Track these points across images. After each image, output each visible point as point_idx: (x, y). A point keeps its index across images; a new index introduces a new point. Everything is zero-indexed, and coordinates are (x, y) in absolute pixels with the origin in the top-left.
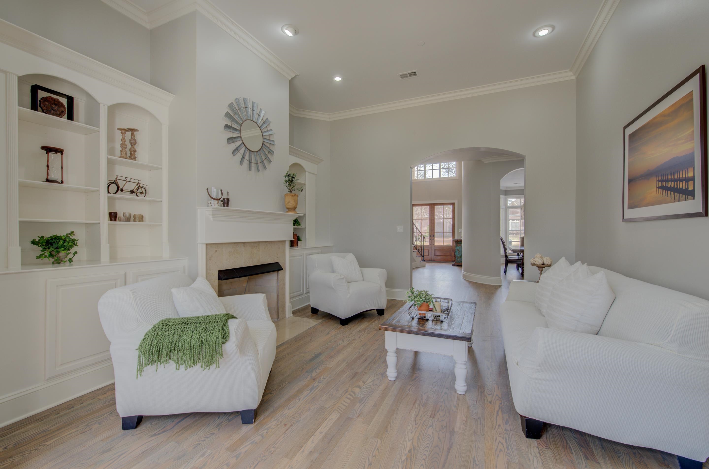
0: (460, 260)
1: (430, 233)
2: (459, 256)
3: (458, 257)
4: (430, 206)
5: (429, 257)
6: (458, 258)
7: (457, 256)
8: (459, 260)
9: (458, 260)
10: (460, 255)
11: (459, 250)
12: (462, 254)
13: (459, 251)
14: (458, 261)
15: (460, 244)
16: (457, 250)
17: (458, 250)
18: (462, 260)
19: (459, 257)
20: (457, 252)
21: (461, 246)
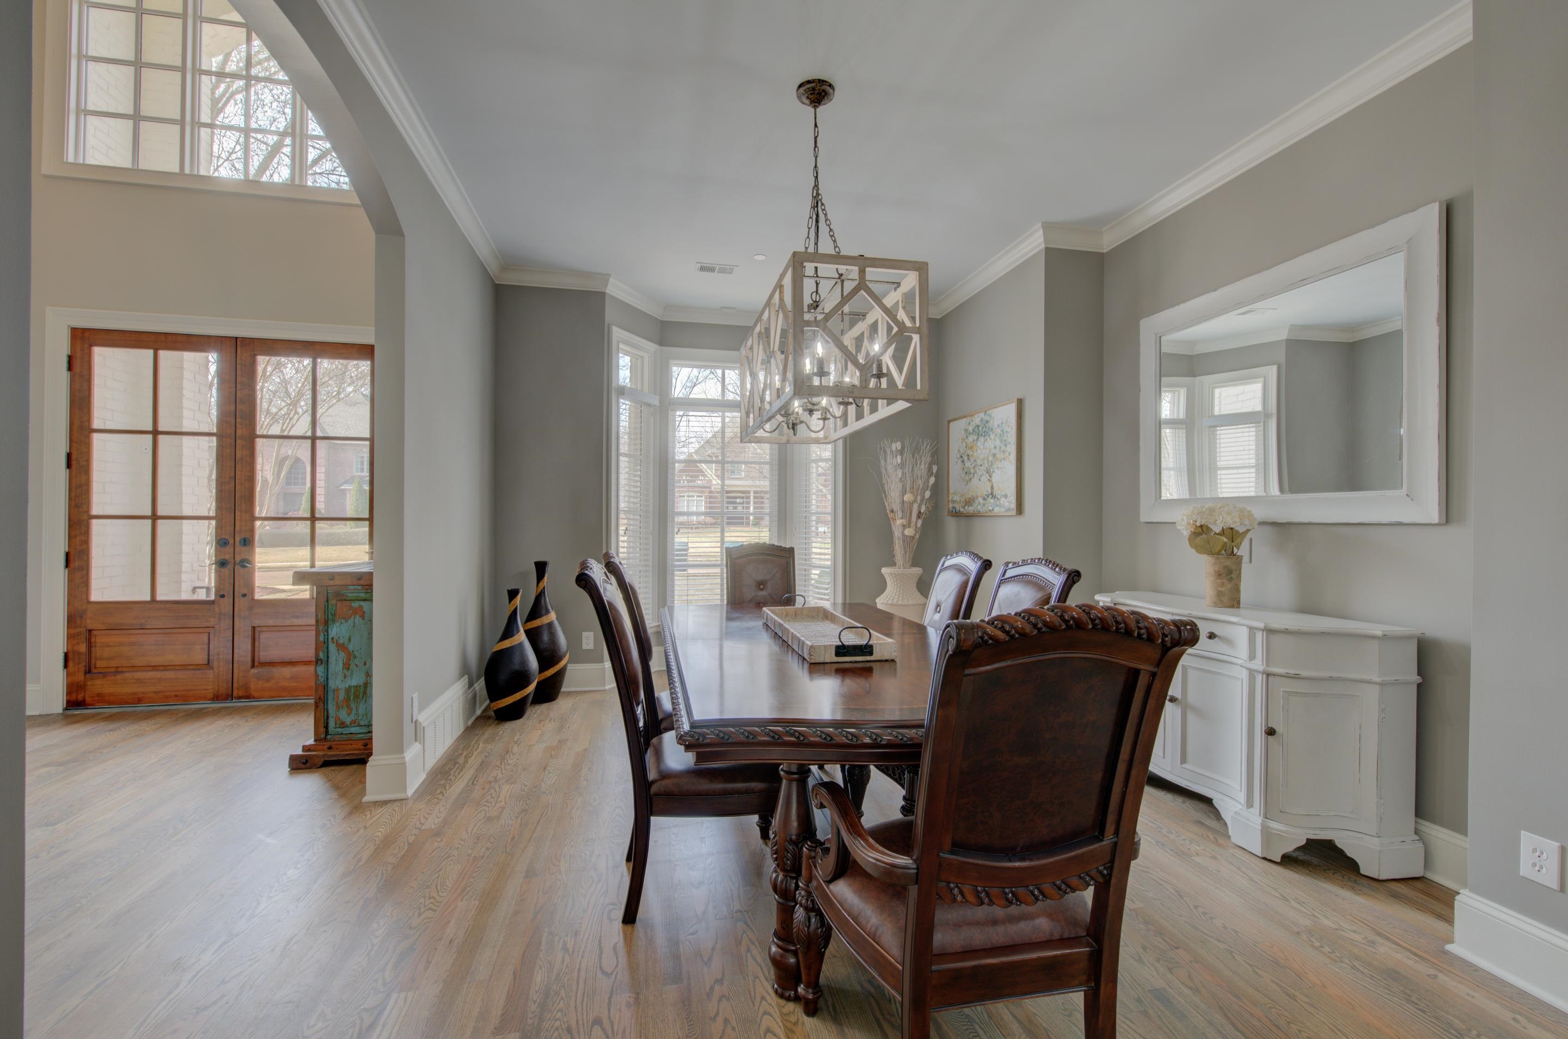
0: (352, 717)
1: (218, 527)
2: (348, 690)
3: (342, 695)
4: (220, 350)
5: (210, 674)
6: (338, 707)
7: (336, 690)
8: (348, 720)
9: (344, 716)
10: (356, 680)
11: (351, 648)
12: (369, 675)
13: (350, 656)
14: (343, 725)
15: (356, 605)
16: (332, 647)
17: (341, 647)
18: (369, 714)
19: (347, 700)
20: (332, 659)
21: (363, 617)
